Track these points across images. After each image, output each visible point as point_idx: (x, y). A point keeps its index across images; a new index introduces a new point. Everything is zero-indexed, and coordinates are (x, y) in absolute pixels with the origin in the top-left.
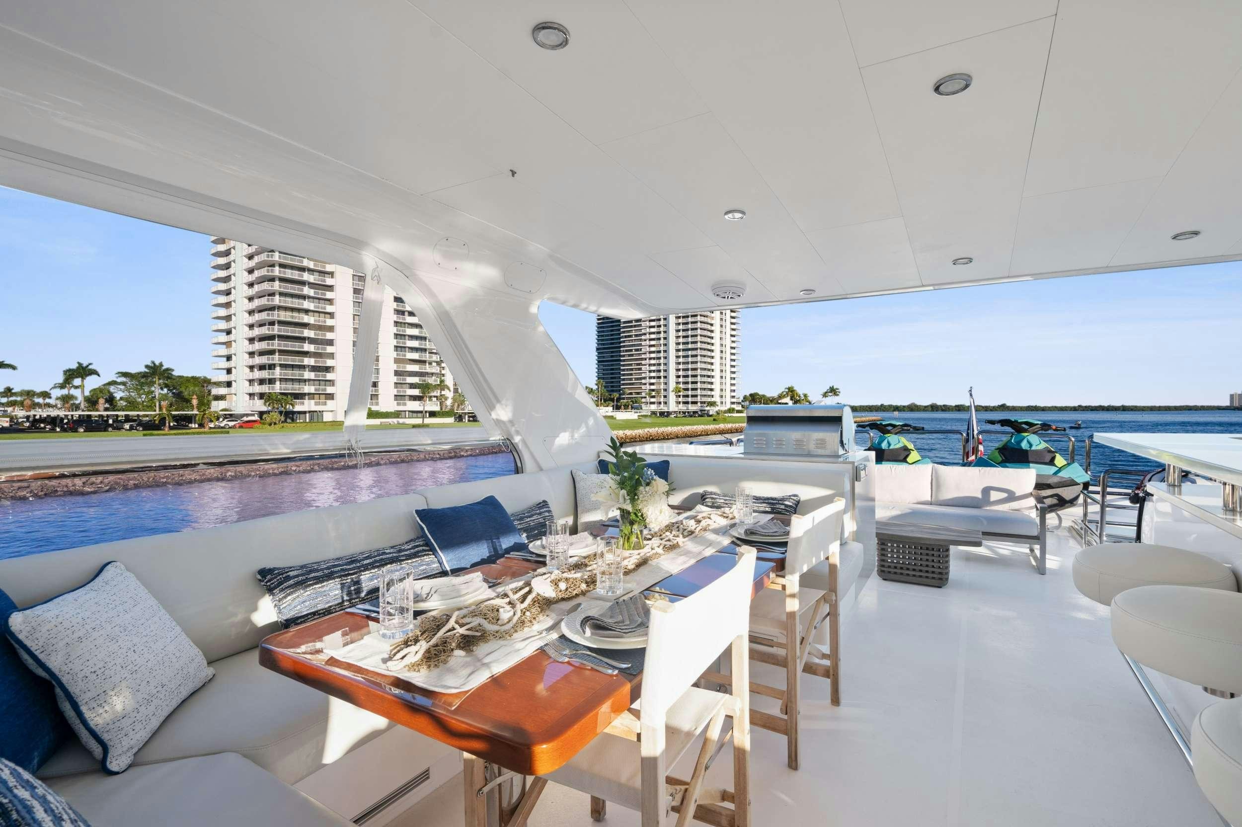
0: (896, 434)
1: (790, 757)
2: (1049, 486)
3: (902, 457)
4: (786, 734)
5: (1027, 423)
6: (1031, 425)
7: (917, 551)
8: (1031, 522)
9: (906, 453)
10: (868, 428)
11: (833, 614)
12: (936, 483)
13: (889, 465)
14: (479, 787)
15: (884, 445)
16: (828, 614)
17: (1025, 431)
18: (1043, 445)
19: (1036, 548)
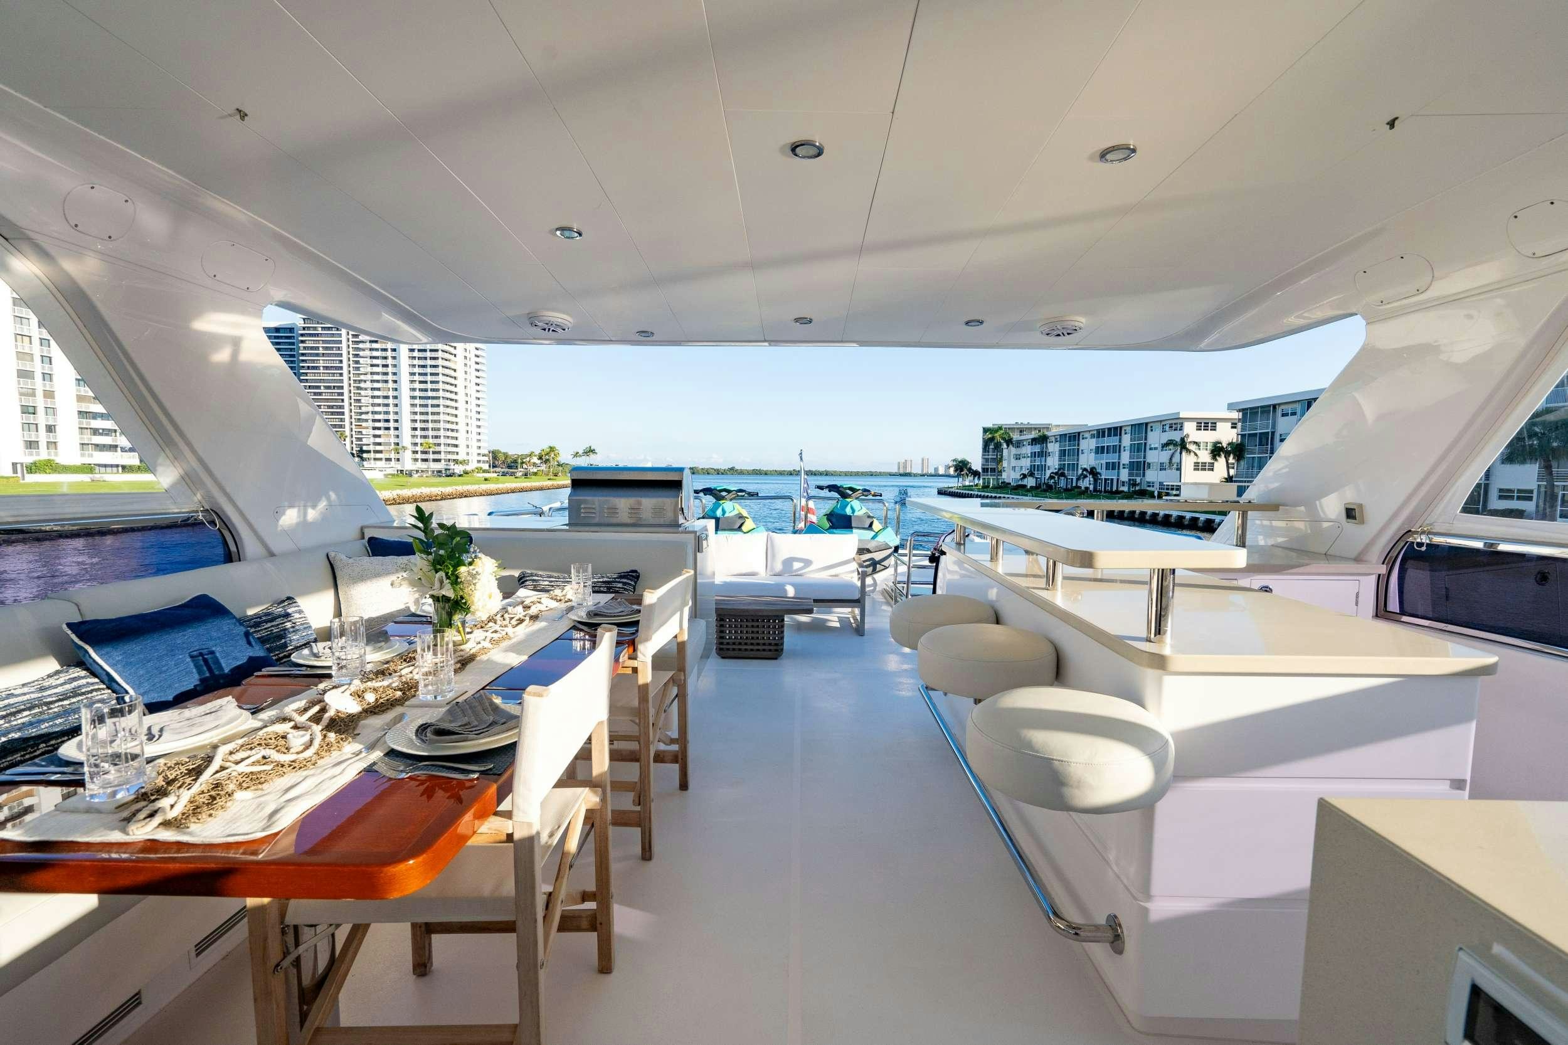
0: (731, 500)
1: (643, 849)
2: (869, 551)
3: (737, 526)
4: (639, 826)
5: (850, 488)
6: (854, 490)
7: (748, 624)
8: (853, 586)
9: (741, 521)
10: (701, 494)
11: (682, 696)
12: (770, 552)
13: (725, 535)
14: (274, 962)
15: (719, 513)
16: (677, 696)
17: (849, 496)
18: (864, 510)
19: (857, 611)
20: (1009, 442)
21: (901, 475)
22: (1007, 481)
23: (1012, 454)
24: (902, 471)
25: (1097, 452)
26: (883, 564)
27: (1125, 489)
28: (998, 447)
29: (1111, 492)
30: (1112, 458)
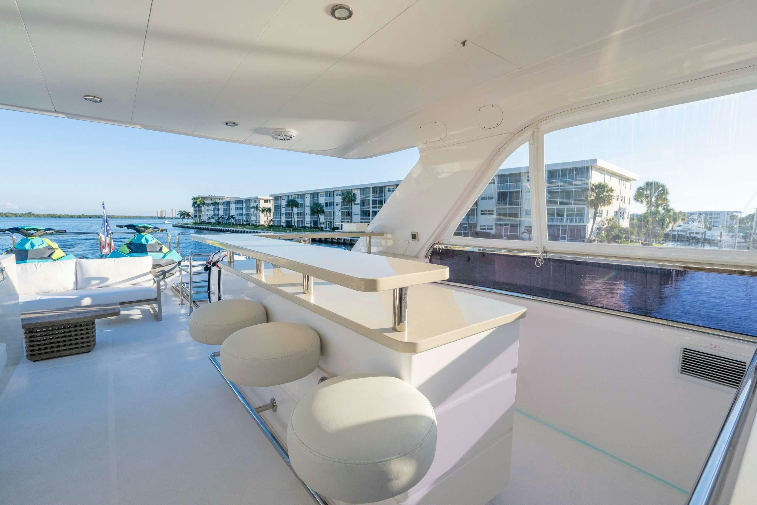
0: (40, 236)
2: (161, 266)
3: (46, 256)
5: (143, 227)
6: (146, 228)
8: (151, 289)
9: (51, 251)
10: (10, 232)
12: (80, 273)
13: (34, 264)
15: (27, 246)
17: (144, 232)
18: (155, 240)
19: (155, 305)
20: (204, 204)
21: (159, 218)
22: (204, 220)
23: (206, 209)
24: (159, 216)
25: (236, 209)
26: (170, 272)
27: (245, 223)
28: (199, 205)
29: (240, 224)
30: (240, 212)
